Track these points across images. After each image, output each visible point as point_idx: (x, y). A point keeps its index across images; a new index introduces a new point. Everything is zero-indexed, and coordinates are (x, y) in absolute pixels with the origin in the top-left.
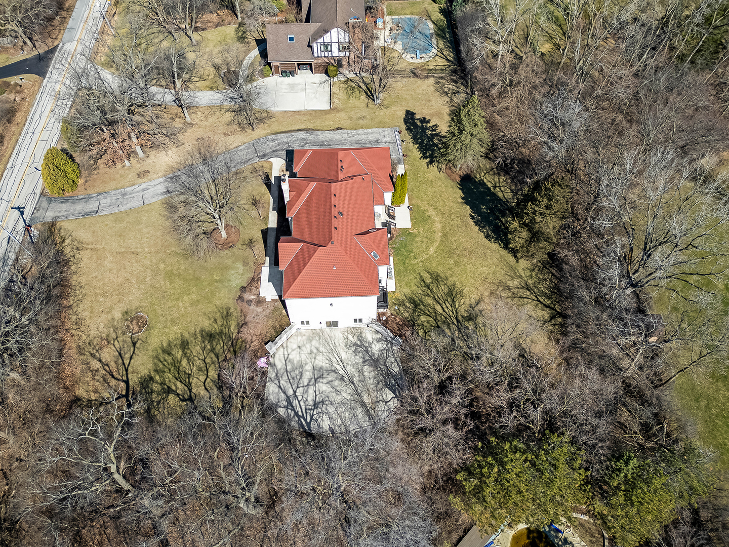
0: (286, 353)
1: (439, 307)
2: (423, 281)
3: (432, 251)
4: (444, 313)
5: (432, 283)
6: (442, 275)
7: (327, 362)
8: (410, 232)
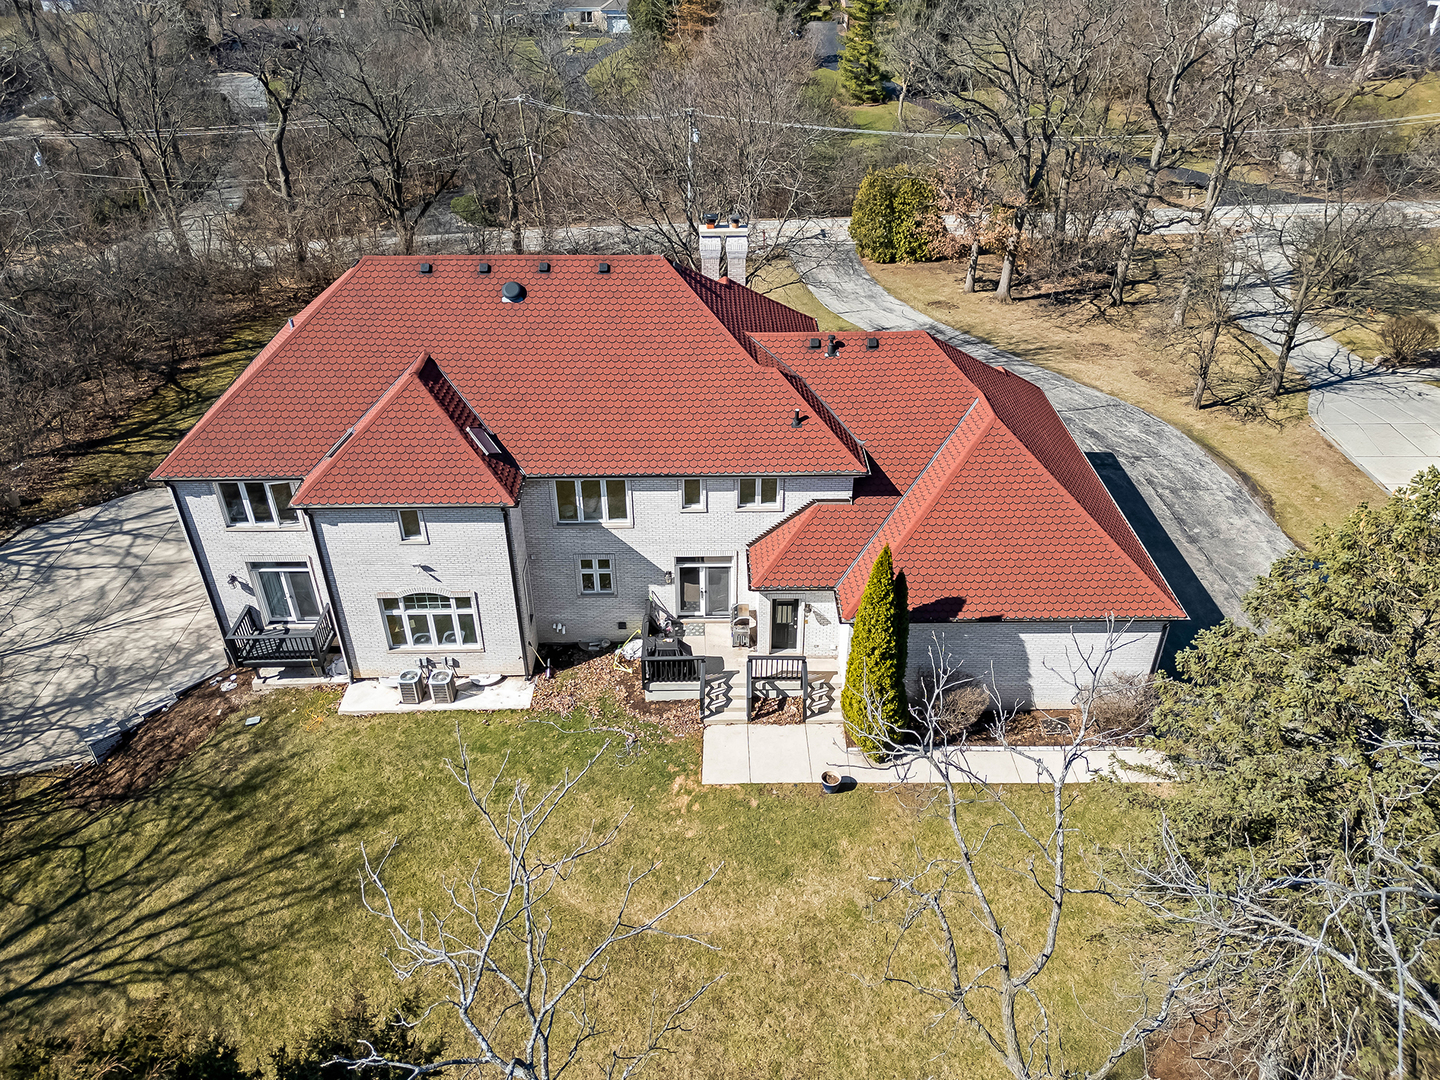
8: (671, 777)
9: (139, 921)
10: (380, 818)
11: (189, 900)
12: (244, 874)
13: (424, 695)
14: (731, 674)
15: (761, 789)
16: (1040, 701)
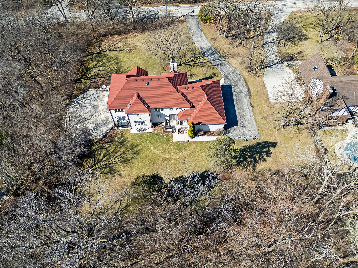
2: (136, 146)
3: (156, 152)
5: (134, 151)
7: (101, 110)
8: (169, 141)
9: (116, 157)
10: (138, 146)
11: (121, 154)
12: (125, 152)
13: (140, 130)
14: (176, 128)
15: (179, 142)
16: (211, 130)
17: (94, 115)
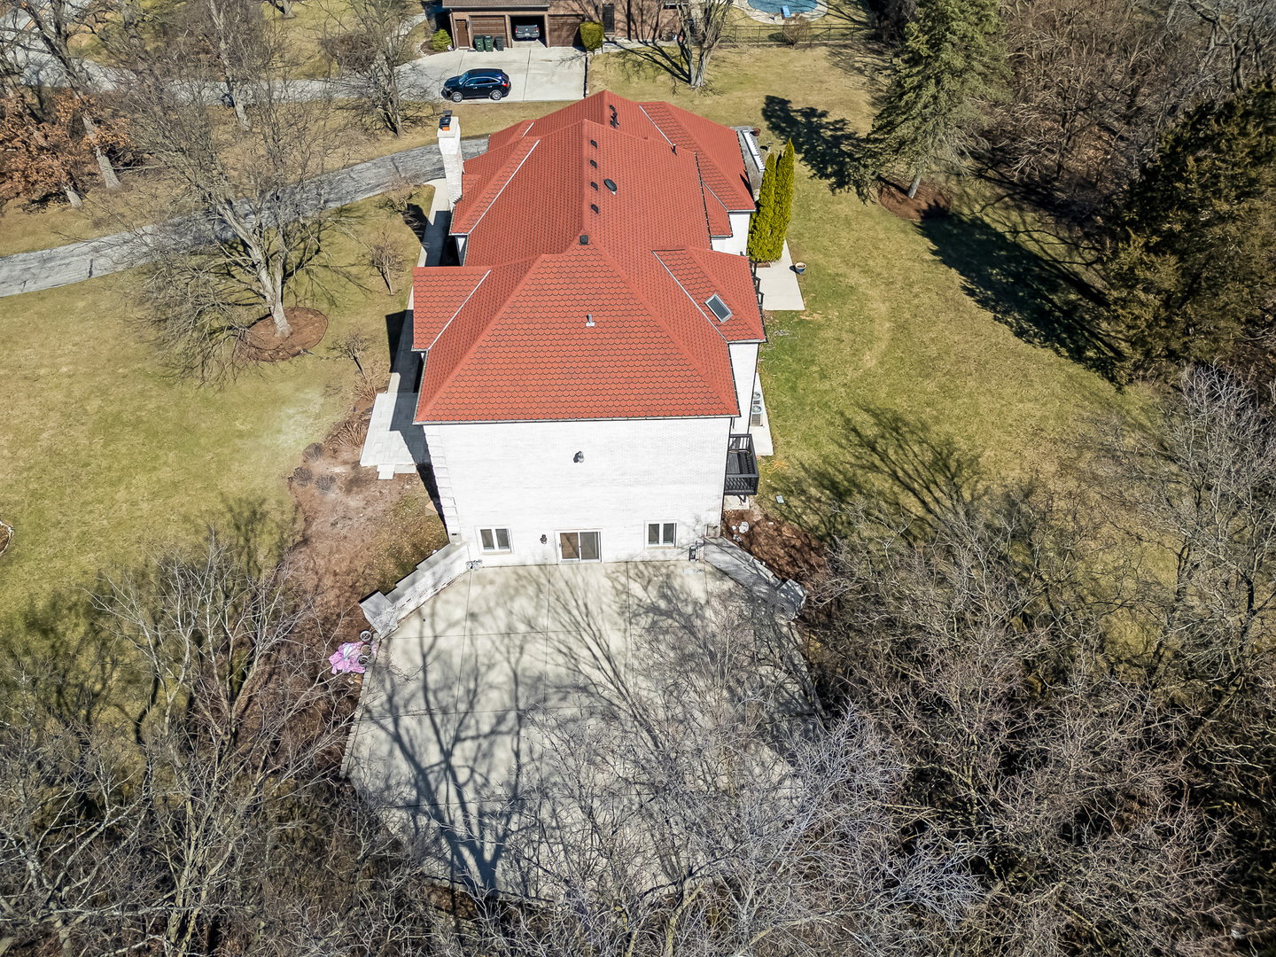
0: (428, 632)
1: (913, 499)
2: (854, 430)
3: (870, 360)
4: (930, 517)
5: (883, 437)
6: (911, 418)
7: (561, 659)
8: (802, 320)
17: (609, 692)
